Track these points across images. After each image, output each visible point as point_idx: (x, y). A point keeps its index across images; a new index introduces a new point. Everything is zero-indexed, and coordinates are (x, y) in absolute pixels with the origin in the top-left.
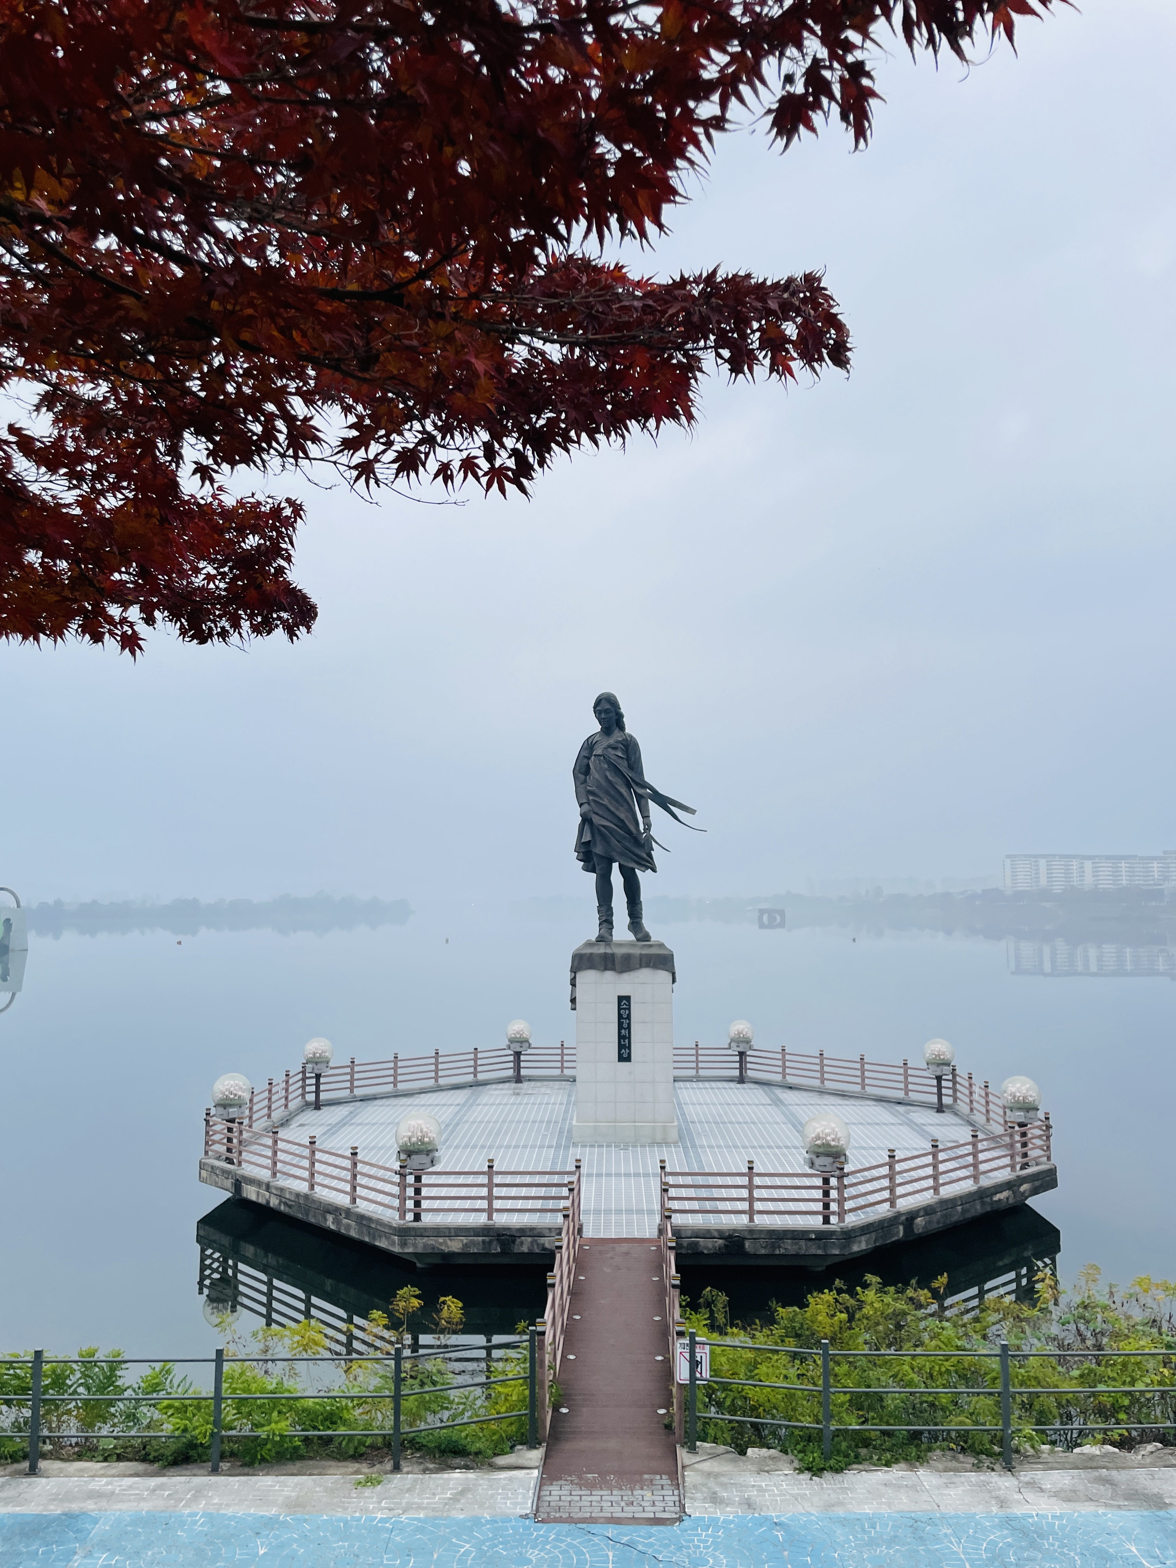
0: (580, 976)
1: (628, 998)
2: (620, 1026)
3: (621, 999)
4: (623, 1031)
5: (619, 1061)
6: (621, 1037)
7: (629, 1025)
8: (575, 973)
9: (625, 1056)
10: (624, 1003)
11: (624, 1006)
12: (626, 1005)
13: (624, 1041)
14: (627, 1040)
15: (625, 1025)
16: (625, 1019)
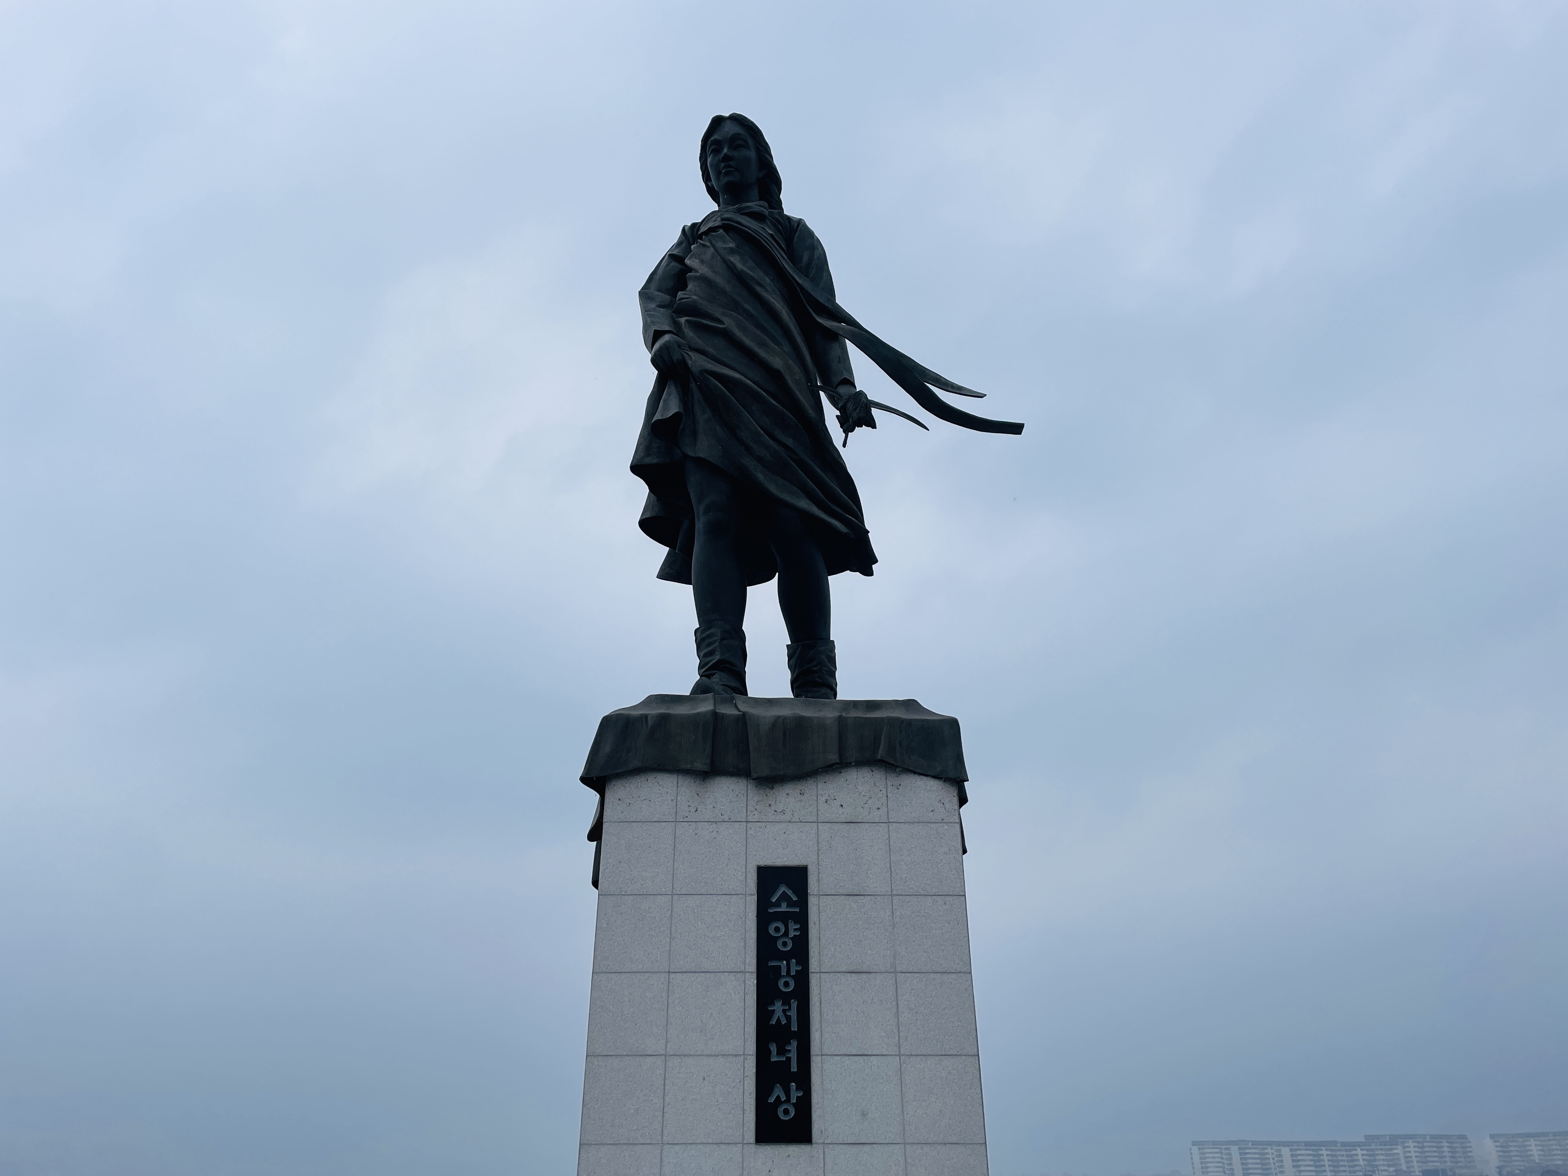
0: (623, 797)
1: (798, 877)
2: (766, 988)
3: (768, 879)
4: (778, 1007)
5: (762, 1138)
6: (768, 1033)
7: (802, 980)
9: (786, 1112)
10: (784, 896)
11: (784, 908)
12: (791, 903)
13: (781, 1051)
14: (793, 1046)
15: (787, 985)
16: (787, 956)
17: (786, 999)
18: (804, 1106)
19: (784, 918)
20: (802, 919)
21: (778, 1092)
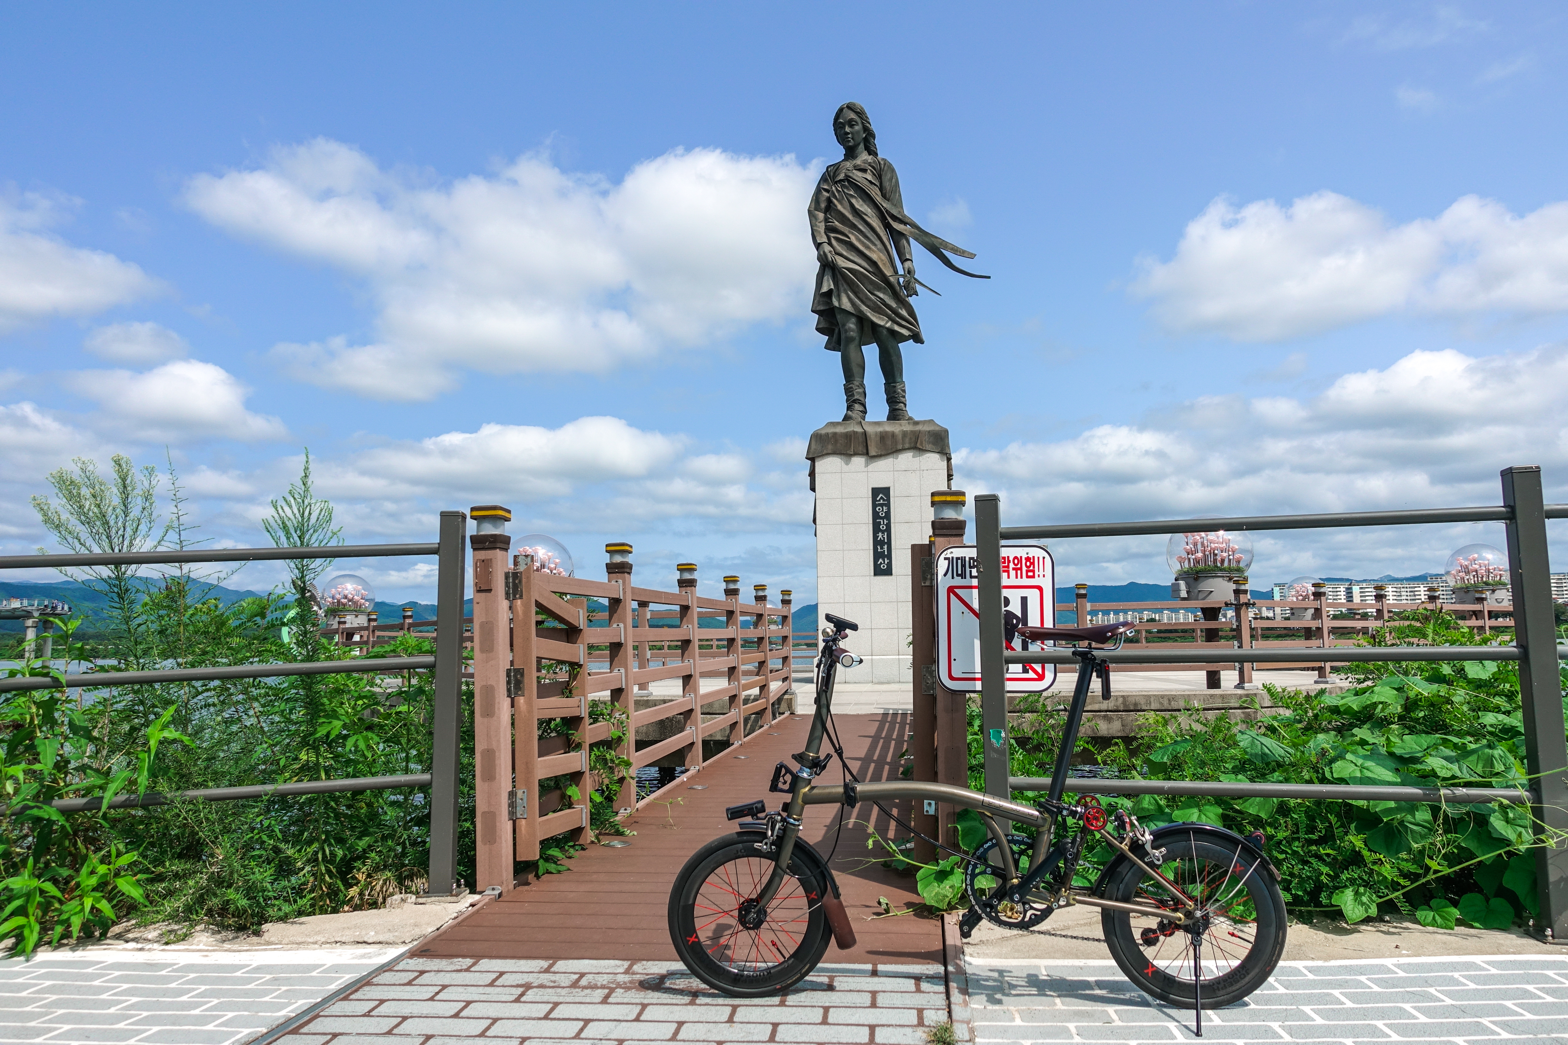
0: (820, 465)
1: (886, 491)
2: (876, 529)
3: (876, 492)
4: (880, 534)
5: (875, 574)
6: (877, 543)
7: (889, 526)
8: (813, 460)
9: (884, 567)
10: (881, 498)
11: (881, 501)
12: (884, 500)
13: (882, 548)
14: (886, 547)
15: (883, 527)
16: (883, 518)
17: (883, 532)
18: (890, 565)
19: (882, 505)
20: (888, 505)
21: (881, 560)
